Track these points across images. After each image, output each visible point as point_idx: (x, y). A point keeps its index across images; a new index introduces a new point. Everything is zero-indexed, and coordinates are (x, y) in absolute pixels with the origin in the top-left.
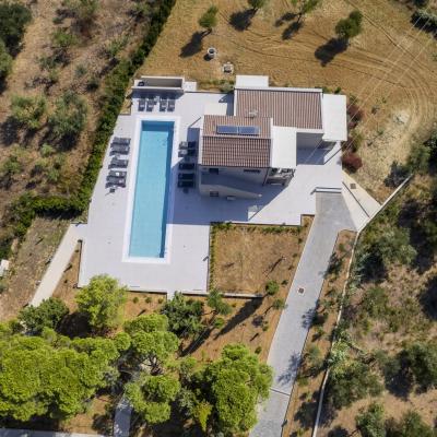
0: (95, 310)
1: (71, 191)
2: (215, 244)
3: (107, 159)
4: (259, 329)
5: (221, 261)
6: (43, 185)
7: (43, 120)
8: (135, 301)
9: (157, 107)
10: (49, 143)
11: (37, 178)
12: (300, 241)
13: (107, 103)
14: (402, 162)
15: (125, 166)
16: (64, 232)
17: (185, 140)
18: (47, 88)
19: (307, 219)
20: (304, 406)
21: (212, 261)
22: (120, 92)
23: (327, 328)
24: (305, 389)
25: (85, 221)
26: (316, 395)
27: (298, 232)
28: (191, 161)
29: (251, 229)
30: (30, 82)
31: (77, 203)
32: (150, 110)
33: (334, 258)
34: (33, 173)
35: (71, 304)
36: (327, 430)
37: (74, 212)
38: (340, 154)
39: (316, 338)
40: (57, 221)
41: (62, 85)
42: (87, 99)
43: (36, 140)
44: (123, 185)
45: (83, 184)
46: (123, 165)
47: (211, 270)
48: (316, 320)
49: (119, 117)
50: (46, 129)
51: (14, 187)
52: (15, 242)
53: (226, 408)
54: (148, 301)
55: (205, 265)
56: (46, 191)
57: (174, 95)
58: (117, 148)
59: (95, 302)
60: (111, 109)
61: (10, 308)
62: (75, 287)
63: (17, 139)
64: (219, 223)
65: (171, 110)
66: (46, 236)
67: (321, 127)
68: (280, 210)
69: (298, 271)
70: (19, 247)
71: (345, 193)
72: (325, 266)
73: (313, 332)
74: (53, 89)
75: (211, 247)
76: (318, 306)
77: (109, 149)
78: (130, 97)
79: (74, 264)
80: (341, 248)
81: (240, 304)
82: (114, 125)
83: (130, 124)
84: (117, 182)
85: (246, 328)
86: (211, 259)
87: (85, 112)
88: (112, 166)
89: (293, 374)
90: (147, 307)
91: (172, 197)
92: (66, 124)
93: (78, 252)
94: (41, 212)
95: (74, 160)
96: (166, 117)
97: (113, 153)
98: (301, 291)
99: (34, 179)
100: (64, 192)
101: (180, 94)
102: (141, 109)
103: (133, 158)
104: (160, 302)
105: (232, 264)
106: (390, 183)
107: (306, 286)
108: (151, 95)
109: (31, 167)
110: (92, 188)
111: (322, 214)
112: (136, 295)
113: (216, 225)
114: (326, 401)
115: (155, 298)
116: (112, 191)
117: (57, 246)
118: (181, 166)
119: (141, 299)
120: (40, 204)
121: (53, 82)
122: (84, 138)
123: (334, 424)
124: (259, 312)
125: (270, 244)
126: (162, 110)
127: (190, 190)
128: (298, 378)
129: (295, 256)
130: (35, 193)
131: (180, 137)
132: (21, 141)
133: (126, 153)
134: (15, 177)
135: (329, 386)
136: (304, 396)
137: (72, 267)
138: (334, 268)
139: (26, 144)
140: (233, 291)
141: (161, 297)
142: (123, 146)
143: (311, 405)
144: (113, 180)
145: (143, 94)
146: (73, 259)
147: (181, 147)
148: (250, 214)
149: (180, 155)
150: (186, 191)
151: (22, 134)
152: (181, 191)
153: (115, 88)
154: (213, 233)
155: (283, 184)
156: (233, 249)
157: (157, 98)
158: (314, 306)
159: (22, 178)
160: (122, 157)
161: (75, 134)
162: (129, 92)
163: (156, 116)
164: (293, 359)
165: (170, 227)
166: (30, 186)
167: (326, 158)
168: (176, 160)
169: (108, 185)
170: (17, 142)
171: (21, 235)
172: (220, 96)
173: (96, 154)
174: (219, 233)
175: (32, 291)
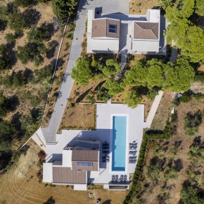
0: (134, 96)
1: (150, 141)
2: (94, 122)
3: (137, 154)
4: (77, 91)
5: (92, 116)
6: (162, 143)
7: (165, 171)
8: (123, 100)
9: (119, 177)
10: (162, 161)
12: (62, 124)
13: (139, 178)
14: (22, 156)
15: (130, 152)
16: (152, 125)
17: (107, 163)
18: (165, 185)
19: (59, 132)
20: (62, 65)
22: (135, 183)
23: (53, 92)
24: (61, 71)
25: (144, 130)
26: (57, 69)
27: (63, 127)
28: (104, 155)
29: (80, 128)
30: (173, 187)
31: (147, 136)
32: (122, 176)
33: (50, 117)
34: (167, 148)
35: (145, 98)
36: (54, 58)
37: (149, 133)
38: (46, 158)
39: (57, 89)
40: (155, 129)
41: (159, 186)
42: (149, 180)
43: (167, 162)
44: (130, 144)
45: (146, 144)
46: (131, 152)
47: (95, 112)
48: (57, 95)
49: (134, 172)
50: (164, 167)
51: (174, 142)
52: (170, 120)
53: (86, 65)
54: (118, 100)
55: (98, 114)
56: (161, 141)
57: (112, 182)
58: (134, 159)
59: (134, 99)
60: (138, 176)
61: (169, 96)
62: (145, 105)
63: (175, 162)
64: (93, 130)
65: (113, 176)
66: (159, 123)
67: (53, 168)
68: (70, 135)
69: (63, 112)
70: (169, 119)
71: (45, 142)
72: (53, 115)
73: (58, 91)
74: (163, 185)
75: (95, 120)
76: (56, 100)
77: (137, 159)
78: (130, 181)
79: (146, 113)
80: (47, 121)
81: (84, 100)
82: (136, 169)
83: (130, 170)
84: (133, 145)
85: (82, 91)
86: (95, 116)
87: (147, 173)
88: (136, 152)
89: (65, 76)
90: (118, 98)
91: (111, 140)
92: (155, 168)
93: (145, 118)
94: (161, 132)
95: (151, 154)
96: (115, 173)
97: (136, 157)
98: (62, 105)
99: (166, 146)
100: (153, 141)
101: (110, 183)
102: (126, 176)
103: (127, 156)
104: (114, 100)
105: (88, 114)
106: (27, 147)
107: (60, 107)
108: (122, 182)
109: (168, 151)
110: (142, 143)
111: (54, 134)
112: (122, 102)
113: (94, 129)
114: (54, 67)
115: (115, 101)
116: (134, 142)
117: (154, 120)
118: (108, 152)
119: (120, 101)
120: (162, 136)
121: (163, 187)
122: (148, 163)
123: (51, 59)
124: (77, 97)
125: (73, 122)
126: (117, 176)
127: (104, 142)
128: (64, 75)
129: (64, 118)
130: (165, 140)
131: (109, 164)
132: (173, 161)
133: (130, 157)
134: (174, 147)
135: (52, 72)
136: (61, 69)
137: (147, 112)
138: (50, 114)
139: (171, 160)
140: (87, 104)
141: (113, 102)
142: (132, 160)
143: (59, 66)
144: (135, 146)
145: (125, 182)
146: (147, 115)
147: (109, 160)
148: (81, 134)
149: (109, 157)
150: (106, 142)
151: (173, 164)
152: (108, 142)
153: (137, 185)
154: (95, 125)
155: (68, 146)
156: (87, 120)
157: (119, 181)
158: (58, 100)
159: (171, 147)
160: (132, 155)
161: (152, 165)
162: (131, 183)
163: (119, 173)
164: (65, 81)
165: (111, 128)
166: (167, 143)
167: (52, 157)
168: (110, 155)
169: (136, 144)
171: (168, 123)
172: (94, 182)
173: (142, 156)
174: (92, 126)
175: (161, 102)
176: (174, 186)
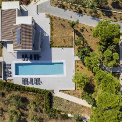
1: (42, 97)
2: (58, 46)
3: (30, 86)
4: (85, 30)
5: (64, 44)
6: (40, 107)
7: (17, 110)
8: (78, 70)
9: (10, 70)
10: (25, 107)
11: (38, 110)
12: (55, 18)
13: (9, 88)
15: (32, 79)
16: (57, 97)
17: (22, 59)
18: (4, 111)
19: (48, 16)
20: (106, 15)
21: (63, 46)
22: (5, 84)
23: (82, 9)
24: (101, 15)
25: (53, 90)
26: (103, 11)
27: (52, 19)
28: (29, 56)
29: (51, 34)
30: (2, 118)
31: (47, 94)
32: (11, 73)
33: (60, 7)
34: (37, 111)
35: (81, 91)
37: (50, 95)
38: (24, 5)
39: (86, 12)
40: (54, 101)
41: (3, 106)
42: (8, 96)
43: (25, 112)
44: (39, 79)
45: (40, 93)
46: (32, 80)
47: (66, 47)
48: (80, 12)
49: (14, 83)
50: (20, 109)
51: (42, 117)
52: (62, 113)
54: (78, 66)
55: (65, 49)
56: (43, 106)
57: (5, 64)
58: (26, 82)
60: (12, 87)
61: (84, 111)
62: (75, 91)
63: (25, 119)
65: (10, 65)
66: (59, 103)
67: (15, 9)
68: (45, 25)
70: (63, 112)
71: (38, 4)
72: (62, 10)
73: (84, 13)
74: (4, 109)
75: (59, 47)
76: (76, 12)
77: (27, 85)
78: (6, 80)
79: (68, 92)
80: (56, 5)
81: (77, 36)
82: (17, 85)
83: (16, 79)
84: (38, 81)
85: (84, 34)
86: (63, 47)
87: (13, 95)
88: (33, 84)
89: (97, 19)
90: (80, 66)
91: (42, 62)
92: (19, 102)
93: (63, 91)
94: (51, 106)
95: (31, 98)
96: (13, 67)
97: (28, 84)
98: (71, 17)
99: (39, 111)
100: (43, 99)
101: (4, 62)
102: (11, 76)
103: (29, 77)
104: (78, 62)
105: (64, 40)
108: (5, 73)
109: (35, 112)
110: (41, 90)
111: (45, 11)
112: (76, 70)
113: (51, 46)
114: (105, 8)
115: (77, 64)
116: (41, 82)
117: (62, 99)
118: (31, 60)
119: (77, 68)
120: (48, 107)
121: (2, 110)
122: (23, 95)
124: (79, 30)
125: (56, 28)
126: (11, 68)
128: (98, 17)
129: (60, 19)
130: (44, 109)
131: (21, 61)
132: (25, 118)
133: (27, 79)
134: (39, 117)
135: (100, 7)
136: (103, 15)
137: (69, 93)
139: (26, 116)
140: (73, 39)
141: (76, 62)
142: (25, 81)
143: (106, 13)
144: (38, 83)
145: (5, 76)
146: (66, 93)
147: (24, 60)
148: (47, 35)
149: (27, 60)
150: (40, 57)
151: (23, 118)
152: (40, 59)
153: (3, 86)
154: (55, 47)
155: (36, 24)
156: (59, 40)
157: (6, 70)
158: (76, 13)
159: (38, 115)
160: (29, 80)
161: (21, 98)
162: (4, 81)
163: (13, 70)
164: (93, 19)
165: (53, 61)
166: (41, 111)
167: (25, 10)
168: (29, 62)
169: (40, 84)
170: (26, 119)
171: (59, 112)
172: (4, 48)
173: (29, 90)
174: (54, 45)
175: (78, 105)
176: (4, 119)
